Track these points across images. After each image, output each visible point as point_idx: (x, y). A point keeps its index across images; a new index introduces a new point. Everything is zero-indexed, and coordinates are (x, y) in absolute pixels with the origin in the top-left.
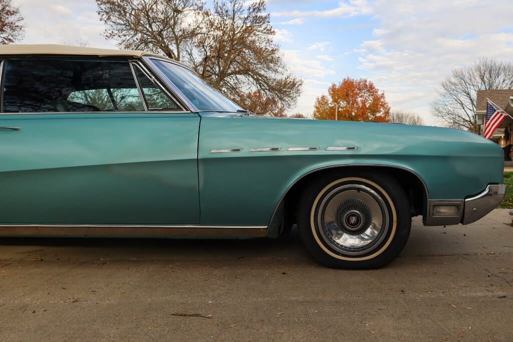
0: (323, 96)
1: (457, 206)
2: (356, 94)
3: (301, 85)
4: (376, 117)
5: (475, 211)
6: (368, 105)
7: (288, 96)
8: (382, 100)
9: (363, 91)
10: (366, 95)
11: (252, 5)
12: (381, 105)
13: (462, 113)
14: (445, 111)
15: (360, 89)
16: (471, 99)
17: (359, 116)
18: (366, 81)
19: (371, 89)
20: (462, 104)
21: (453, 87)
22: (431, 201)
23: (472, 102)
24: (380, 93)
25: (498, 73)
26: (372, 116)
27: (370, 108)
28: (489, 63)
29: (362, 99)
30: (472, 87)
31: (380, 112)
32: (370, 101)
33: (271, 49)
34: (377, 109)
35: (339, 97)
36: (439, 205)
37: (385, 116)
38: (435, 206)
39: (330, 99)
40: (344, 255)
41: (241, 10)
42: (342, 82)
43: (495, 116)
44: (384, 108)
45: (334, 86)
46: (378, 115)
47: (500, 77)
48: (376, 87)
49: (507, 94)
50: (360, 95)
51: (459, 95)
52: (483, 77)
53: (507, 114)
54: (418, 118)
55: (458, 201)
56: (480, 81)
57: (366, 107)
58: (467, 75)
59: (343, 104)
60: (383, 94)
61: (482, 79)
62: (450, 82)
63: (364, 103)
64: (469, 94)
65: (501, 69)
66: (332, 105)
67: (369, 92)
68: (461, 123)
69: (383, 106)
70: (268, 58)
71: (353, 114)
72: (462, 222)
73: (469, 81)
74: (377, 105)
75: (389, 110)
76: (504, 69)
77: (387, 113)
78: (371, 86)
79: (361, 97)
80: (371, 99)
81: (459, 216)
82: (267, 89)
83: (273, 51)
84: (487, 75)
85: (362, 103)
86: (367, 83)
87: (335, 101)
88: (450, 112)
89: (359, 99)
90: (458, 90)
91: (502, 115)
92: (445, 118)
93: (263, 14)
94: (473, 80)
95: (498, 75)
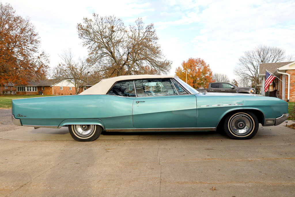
0: (179, 67)
1: (273, 120)
2: (195, 65)
3: (172, 64)
4: (205, 76)
5: (279, 122)
6: (201, 71)
7: (166, 69)
8: (208, 68)
9: (199, 64)
10: (200, 65)
11: (147, 26)
12: (208, 70)
13: (249, 73)
14: (240, 72)
15: (197, 63)
16: (254, 66)
17: (197, 76)
18: (200, 59)
19: (202, 63)
20: (249, 68)
21: (245, 60)
22: (265, 119)
23: (254, 67)
24: (207, 64)
25: (268, 52)
26: (203, 76)
27: (202, 72)
28: (263, 47)
29: (198, 67)
30: (254, 60)
31: (207, 74)
32: (202, 69)
33: (156, 47)
34: (206, 72)
35: (187, 67)
36: (268, 120)
37: (210, 76)
38: (267, 120)
39: (182, 68)
40: (238, 135)
41: (142, 29)
42: (188, 60)
43: (270, 77)
44: (209, 72)
45: (184, 62)
46: (206, 75)
47: (268, 54)
48: (205, 62)
49: (274, 65)
50: (197, 66)
51: (247, 64)
52: (260, 54)
53: (275, 76)
54: (226, 76)
55: (274, 119)
56: (258, 56)
57: (200, 72)
58: (252, 54)
59: (189, 70)
60: (208, 65)
61: (259, 55)
62: (243, 57)
63: (199, 69)
64: (252, 63)
65: (269, 50)
66: (184, 71)
67: (202, 64)
68: (248, 78)
69: (208, 71)
70: (155, 51)
71: (194, 75)
72: (275, 125)
73: (252, 57)
74: (206, 70)
75: (212, 72)
76: (271, 50)
77: (211, 74)
78: (203, 61)
79: (198, 66)
80: (203, 67)
81: (274, 123)
82: (155, 66)
83: (158, 48)
84: (262, 53)
85: (198, 70)
86: (201, 60)
87: (185, 69)
88: (243, 73)
89: (197, 68)
90: (247, 61)
91: (273, 77)
92: (240, 75)
93: (152, 30)
94: (255, 56)
95: (268, 53)
